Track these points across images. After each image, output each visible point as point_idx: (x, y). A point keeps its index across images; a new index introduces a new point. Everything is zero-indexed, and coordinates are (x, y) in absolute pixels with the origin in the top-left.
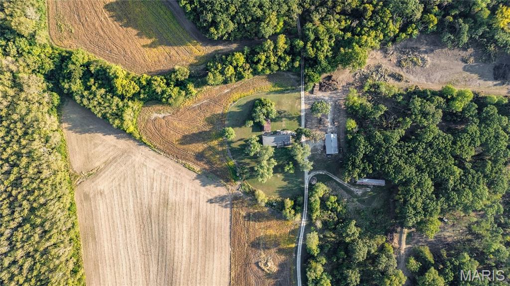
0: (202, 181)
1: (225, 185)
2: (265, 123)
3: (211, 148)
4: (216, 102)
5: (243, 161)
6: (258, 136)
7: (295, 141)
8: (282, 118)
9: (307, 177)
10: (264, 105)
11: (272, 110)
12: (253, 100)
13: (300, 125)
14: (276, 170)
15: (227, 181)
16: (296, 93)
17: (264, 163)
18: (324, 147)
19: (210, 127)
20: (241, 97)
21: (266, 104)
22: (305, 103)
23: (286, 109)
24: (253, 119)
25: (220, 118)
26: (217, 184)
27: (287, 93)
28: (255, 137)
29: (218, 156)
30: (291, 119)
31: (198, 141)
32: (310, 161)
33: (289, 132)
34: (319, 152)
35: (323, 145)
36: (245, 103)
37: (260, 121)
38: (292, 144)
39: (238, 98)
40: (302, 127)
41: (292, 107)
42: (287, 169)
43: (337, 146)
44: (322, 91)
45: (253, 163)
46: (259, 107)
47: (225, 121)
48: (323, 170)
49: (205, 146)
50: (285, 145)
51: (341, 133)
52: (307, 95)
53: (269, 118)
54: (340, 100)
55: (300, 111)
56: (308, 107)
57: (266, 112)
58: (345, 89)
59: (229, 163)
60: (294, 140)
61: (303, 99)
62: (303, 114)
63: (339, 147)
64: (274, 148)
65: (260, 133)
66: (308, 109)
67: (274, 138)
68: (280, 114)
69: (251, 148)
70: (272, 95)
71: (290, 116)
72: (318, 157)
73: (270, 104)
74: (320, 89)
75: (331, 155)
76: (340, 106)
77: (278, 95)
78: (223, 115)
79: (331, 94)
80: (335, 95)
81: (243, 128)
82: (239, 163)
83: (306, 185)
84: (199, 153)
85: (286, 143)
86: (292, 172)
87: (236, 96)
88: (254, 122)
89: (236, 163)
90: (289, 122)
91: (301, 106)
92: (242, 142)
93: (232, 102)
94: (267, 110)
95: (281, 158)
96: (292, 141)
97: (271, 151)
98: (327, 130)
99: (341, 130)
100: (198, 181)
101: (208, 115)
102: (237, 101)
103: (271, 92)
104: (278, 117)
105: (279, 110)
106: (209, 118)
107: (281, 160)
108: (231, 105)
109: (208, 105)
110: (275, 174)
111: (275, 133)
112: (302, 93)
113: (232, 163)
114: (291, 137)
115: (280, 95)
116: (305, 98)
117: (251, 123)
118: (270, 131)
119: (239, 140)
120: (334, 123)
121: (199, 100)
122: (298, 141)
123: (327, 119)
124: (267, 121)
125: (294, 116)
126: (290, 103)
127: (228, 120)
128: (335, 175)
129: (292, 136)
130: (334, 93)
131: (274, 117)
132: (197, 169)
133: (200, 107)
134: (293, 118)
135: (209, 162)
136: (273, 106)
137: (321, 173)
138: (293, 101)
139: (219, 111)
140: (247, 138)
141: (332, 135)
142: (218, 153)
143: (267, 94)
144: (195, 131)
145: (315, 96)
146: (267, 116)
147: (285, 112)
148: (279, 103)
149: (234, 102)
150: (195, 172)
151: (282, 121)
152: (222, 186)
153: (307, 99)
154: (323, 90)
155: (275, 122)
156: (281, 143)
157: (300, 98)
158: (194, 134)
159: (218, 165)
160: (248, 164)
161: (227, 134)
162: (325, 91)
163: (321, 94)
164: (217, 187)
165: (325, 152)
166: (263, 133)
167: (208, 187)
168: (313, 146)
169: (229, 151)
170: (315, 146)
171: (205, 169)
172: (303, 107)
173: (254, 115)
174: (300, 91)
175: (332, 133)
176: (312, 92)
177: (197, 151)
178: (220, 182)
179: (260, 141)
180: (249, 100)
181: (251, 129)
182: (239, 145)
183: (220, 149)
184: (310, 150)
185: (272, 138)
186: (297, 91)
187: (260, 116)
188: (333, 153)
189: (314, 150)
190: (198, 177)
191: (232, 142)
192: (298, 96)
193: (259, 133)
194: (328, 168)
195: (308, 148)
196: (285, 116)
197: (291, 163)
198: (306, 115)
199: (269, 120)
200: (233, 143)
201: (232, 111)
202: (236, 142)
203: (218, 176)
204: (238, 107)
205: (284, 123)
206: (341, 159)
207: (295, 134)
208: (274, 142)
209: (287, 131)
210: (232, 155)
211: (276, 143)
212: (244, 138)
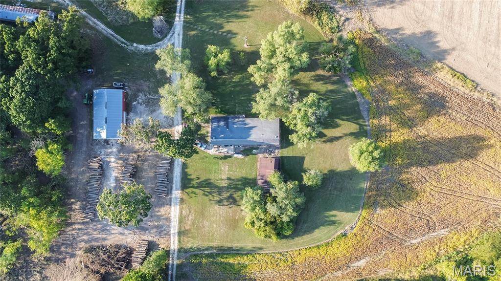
0: (434, 44)
1: (378, 32)
2: (273, 177)
3: (408, 124)
4: (390, 238)
5: (330, 87)
6: (292, 144)
7: (199, 127)
8: (228, 188)
9: (176, 39)
10: (272, 223)
11: (253, 209)
12: (297, 236)
13: (184, 166)
14: (253, 57)
15: (371, 42)
16: (189, 246)
18: (128, 107)
19: (408, 176)
20: (327, 244)
21: (266, 224)
22: (168, 219)
23: (217, 208)
24: (303, 189)
25: (383, 198)
26: (399, 37)
27: (212, 248)
28: (300, 146)
29: (392, 103)
30: (207, 185)
31: (439, 143)
33: (213, 151)
34: (141, 97)
35: (131, 115)
36: (317, 231)
37: (285, 182)
38: (207, 121)
39: (335, 245)
40: (179, 161)
41: (202, 214)
42: (225, 56)
43: (95, 109)
44: (126, 248)
45: (305, 81)
46: (285, 219)
47: (370, 189)
48: (136, 54)
49: (421, 130)
50: (226, 119)
51: (85, 140)
52: (162, 241)
53: (262, 189)
54: (83, 223)
55: (182, 201)
56: (163, 211)
57: (269, 205)
58: (69, 250)
59: (365, 83)
60: (203, 132)
61: (174, 228)
62: (177, 193)
63: (90, 106)
64: (254, 111)
65: (285, 154)
66: (163, 205)
67: (250, 139)
68: (231, 197)
70: (249, 245)
71: (208, 190)
72: (145, 85)
73: (257, 224)
74: (130, 252)
75: (111, 87)
76: (83, 209)
77: (235, 245)
78: (373, 204)
79: (104, 239)
80: (96, 235)
81: (326, 167)
82: (341, 82)
84: (438, 113)
85: (222, 123)
86: (212, 48)
87: (339, 250)
88: (300, 179)
89: (349, 83)
90: (213, 177)
91: (181, 214)
92: (330, 133)
93: (349, 235)
94: (265, 211)
96: (207, 129)
97: (260, 105)
98: (119, 151)
99: (84, 149)
100: (443, 45)
101: (409, 206)
102: (338, 237)
103: (251, 252)
104: (237, 189)
105: (235, 207)
106: (409, 198)
108: (352, 228)
109: (409, 231)
110: (253, 49)
111: (248, 150)
112: (174, 245)
113: (357, 85)
114: (209, 140)
115: (229, 245)
116: (168, 234)
117: (308, 179)
118: (261, 156)
119: (336, 139)
120: (101, 167)
121: (431, 245)
122: (193, 127)
123: (116, 177)
124: (266, 182)
125: (197, 191)
126: (207, 224)
127: (361, 190)
128: (107, 39)
129: (206, 142)
130: (96, 240)
131: (249, 190)
132: (443, 76)
133: (430, 227)
134: (200, 186)
135: (414, 89)
136: (248, 220)
137: (142, 46)
138: (198, 229)
139: (383, 215)
140: (318, 144)
141: (104, 135)
142: (391, 111)
143: (261, 249)
144: (445, 169)
145: (145, 238)
146: (266, 194)
147: (220, 202)
148: (234, 223)
149: (344, 235)
150: (451, 68)
151: (229, 179)
152: (386, 30)
153: (163, 231)
154: (122, 251)
155: (246, 179)
156: (234, 123)
157: (180, 233)
158: (449, 160)
159: (393, 80)
160: (319, 78)
162: (118, 247)
163: (129, 240)
164: (398, 29)
165: (125, 95)
166: (278, 153)
167: (418, 30)
168: (154, 114)
169: (365, 114)
170: (153, 112)
171: (425, 74)
172: (174, 212)
173: (299, 200)
174: (179, 250)
175: (106, 142)
176: (151, 247)
177: (442, 119)
178: (389, 41)
179: (285, 132)
180: (306, 238)
181: (306, 165)
182: (337, 126)
183: (385, 120)
184: (163, 100)
185: (255, 137)
186: (186, 251)
187: (284, 195)
188: (105, 91)
189: (153, 104)
190: (441, 55)
191: (357, 135)
192: (186, 240)
193: (287, 152)
194: (125, 56)
195: (165, 108)
196: (220, 190)
197: (214, 74)
198: (169, 192)
199: (260, 182)
200: (352, 134)
201: (350, 214)
202: (347, 135)
203: (394, 55)
204: (333, 223)
205: (223, 174)
206: (90, 76)
207: (199, 146)
208: (252, 128)
209: (217, 153)
210: (358, 104)
211: (245, 124)
212: (324, 144)
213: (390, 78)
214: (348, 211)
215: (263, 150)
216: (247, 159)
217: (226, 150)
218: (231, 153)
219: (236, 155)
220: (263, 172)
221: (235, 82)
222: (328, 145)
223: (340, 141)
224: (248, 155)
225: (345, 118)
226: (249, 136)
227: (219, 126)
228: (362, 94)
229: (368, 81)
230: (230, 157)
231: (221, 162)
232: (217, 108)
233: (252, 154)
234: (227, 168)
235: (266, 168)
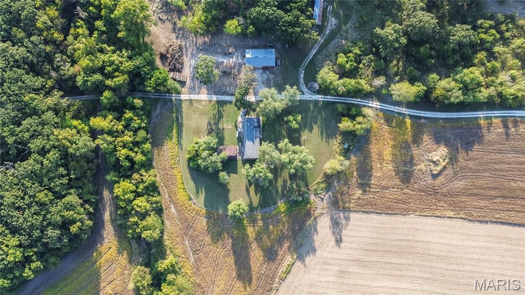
0: (308, 253)
1: (315, 218)
2: (225, 154)
3: (258, 238)
4: (189, 227)
5: (280, 189)
6: (244, 166)
7: (254, 110)
8: (218, 129)
9: (308, 96)
10: (197, 155)
11: (205, 143)
12: (189, 170)
13: (230, 102)
14: (296, 141)
15: (308, 214)
16: (183, 105)
17: (284, 157)
18: (265, 69)
19: (226, 238)
20: (184, 189)
21: (197, 151)
22: (199, 93)
23: (206, 122)
24: (217, 172)
25: (213, 222)
26: (312, 231)
27: (182, 120)
28: (244, 170)
29: (271, 227)
30: (219, 116)
31: (247, 256)
32: (284, 89)
33: (240, 119)
34: (272, 76)
35: (261, 71)
36: (192, 182)
37: (221, 162)
38: (258, 115)
39: (184, 193)
40: (233, 99)
41: (203, 113)
42: (294, 125)
43: (263, 50)
44: (182, 68)
45: (283, 174)
46: (200, 161)
47: (218, 215)
48: (298, 72)
49: (254, 245)
50: (259, 126)
51: (246, 43)
52: (186, 90)
53: (217, 148)
54: (196, 43)
55: (211, 101)
56: (204, 90)
57: (207, 152)
58: (181, 35)
59: (283, 210)
60: (252, 113)
61: (194, 97)
62: (215, 98)
63: (265, 47)
64: (263, 143)
66: (208, 90)
67: (247, 141)
68: (213, 130)
69: (260, 177)
70: (183, 142)
71: (217, 116)
72: (279, 79)
73: (197, 146)
74: (179, 71)
75: (277, 59)
76: (205, 43)
77: (184, 133)
78: (209, 216)
79: (187, 56)
80: (190, 51)
81: (231, 187)
82: (283, 196)
83: (320, 98)
84: (265, 256)
85: (256, 124)
86: (299, 118)
87: (181, 196)
88: (222, 171)
89: (282, 201)
90: (224, 119)
91: (202, 101)
92: (252, 189)
93: (190, 202)
94: (204, 150)
95: (278, 133)
96: (253, 116)
97: (266, 146)
98: (239, 64)
99: (240, 43)
100: (308, 259)
101: (208, 239)
102: (189, 195)
103: (179, 143)
104: (217, 134)
105: (206, 133)
106: (213, 238)
107: (280, 133)
108: (194, 204)
109: (193, 239)
110: (302, 142)
111: (240, 140)
112: (183, 97)
113: (282, 206)
114: (247, 117)
115: (184, 129)
116: (190, 93)
117: (223, 175)
118: (238, 148)
119: (248, 194)
120: (230, 53)
121: (185, 252)
122: (254, 107)
123: (224, 62)
124: (221, 151)
125: (216, 110)
126: (196, 116)
127: (217, 209)
128: (306, 55)
129: (245, 115)
130: (187, 51)
131: (216, 140)
132: (289, 259)
133: (195, 252)
134: (219, 112)
135: (280, 241)
136: (199, 140)
137: (303, 76)
138: (194, 111)
139: (202, 223)
140: (245, 182)
141: (248, 56)
142: (266, 227)
143: (182, 149)
144: (231, 260)
145: (188, 79)
146: (214, 150)
147: (209, 124)
148: (197, 132)
149: (190, 199)
150: (293, 264)
151: (223, 129)
152: (316, 223)
153: (192, 90)
154: (180, 66)
155: (223, 139)
156: (256, 132)
157: (191, 100)
158: (236, 263)
159: (285, 227)
160: (285, 182)
161: (238, 213)
162: (182, 64)
163: (186, 70)
164: (317, 232)
165: (272, 67)
166: (239, 158)
167: (317, 244)
168: (262, 84)
169: (264, 210)
170: (263, 83)
171: (289, 248)
172: (204, 96)
173: (210, 169)
174: (180, 100)
175: (245, 56)
176: (183, 83)
177: (261, 258)
178: (310, 225)
179: (252, 162)
180: (188, 176)
181: (232, 175)
182: (256, 194)
183: (260, 223)
184: (268, 90)
185: (248, 144)
186: (180, 104)
187: (213, 160)
188: (274, 56)
189: (268, 84)
190: (301, 258)
191: (250, 205)
192: (187, 104)
193: (240, 163)
194: (296, 65)
195: (264, 91)
196: (217, 124)
197: (285, 119)
198: (215, 93)
199: (221, 147)
200: (251, 203)
201: (203, 203)
202: (251, 199)
203: (301, 228)
204: (198, 192)
205: (226, 125)
206: (284, 46)
207: (243, 111)
208: (254, 142)
209: (239, 121)
210: (270, 206)
211: (256, 138)
212: (245, 186)
213: (286, 225)
214: (205, 201)
215: (241, 149)
216: (236, 139)
217: (241, 127)
218: (239, 130)
219: (237, 133)
220: (227, 149)
221: (282, 131)
222: (245, 188)
223: (247, 196)
224: (238, 140)
225: (261, 198)
226: (249, 140)
227: (254, 122)
228: (276, 209)
229: (284, 212)
230: (237, 129)
231: (234, 124)
232: (266, 121)
233: (239, 142)
234: (230, 127)
235: (230, 151)
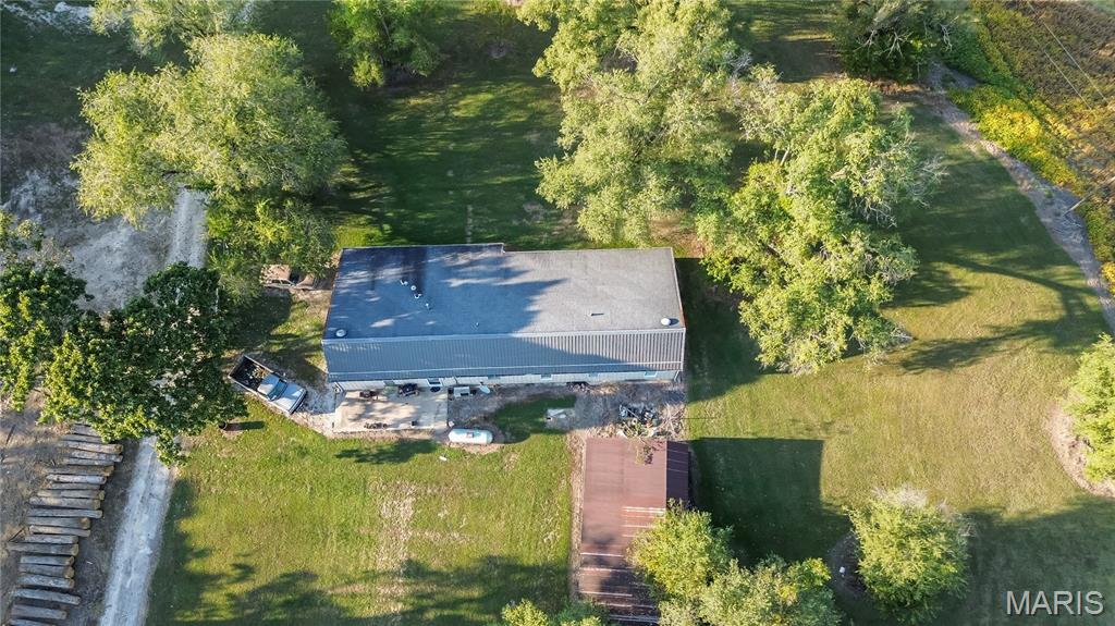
7: (277, 305)
33: (338, 422)
50: (410, 258)
59: (1031, 126)
60: (296, 325)
67: (532, 334)
82: (928, 120)
111: (523, 412)
113: (1001, 131)
119: (966, 351)
129: (308, 375)
151: (415, 570)
166: (686, 421)
169: (1069, 243)
184: (93, 149)
185: (558, 324)
199: (588, 582)
202: (1012, 334)
205: (386, 542)
209: (360, 427)
215: (598, 408)
216: (516, 455)
217: (404, 411)
218: (433, 424)
219: (457, 437)
220: (605, 516)
224: (520, 436)
225: (982, 258)
226: (526, 319)
228: (1034, 166)
229: (1040, 117)
230: (426, 447)
231: (375, 474)
232: (378, 220)
233: (542, 429)
234: (406, 509)
235: (623, 493)
